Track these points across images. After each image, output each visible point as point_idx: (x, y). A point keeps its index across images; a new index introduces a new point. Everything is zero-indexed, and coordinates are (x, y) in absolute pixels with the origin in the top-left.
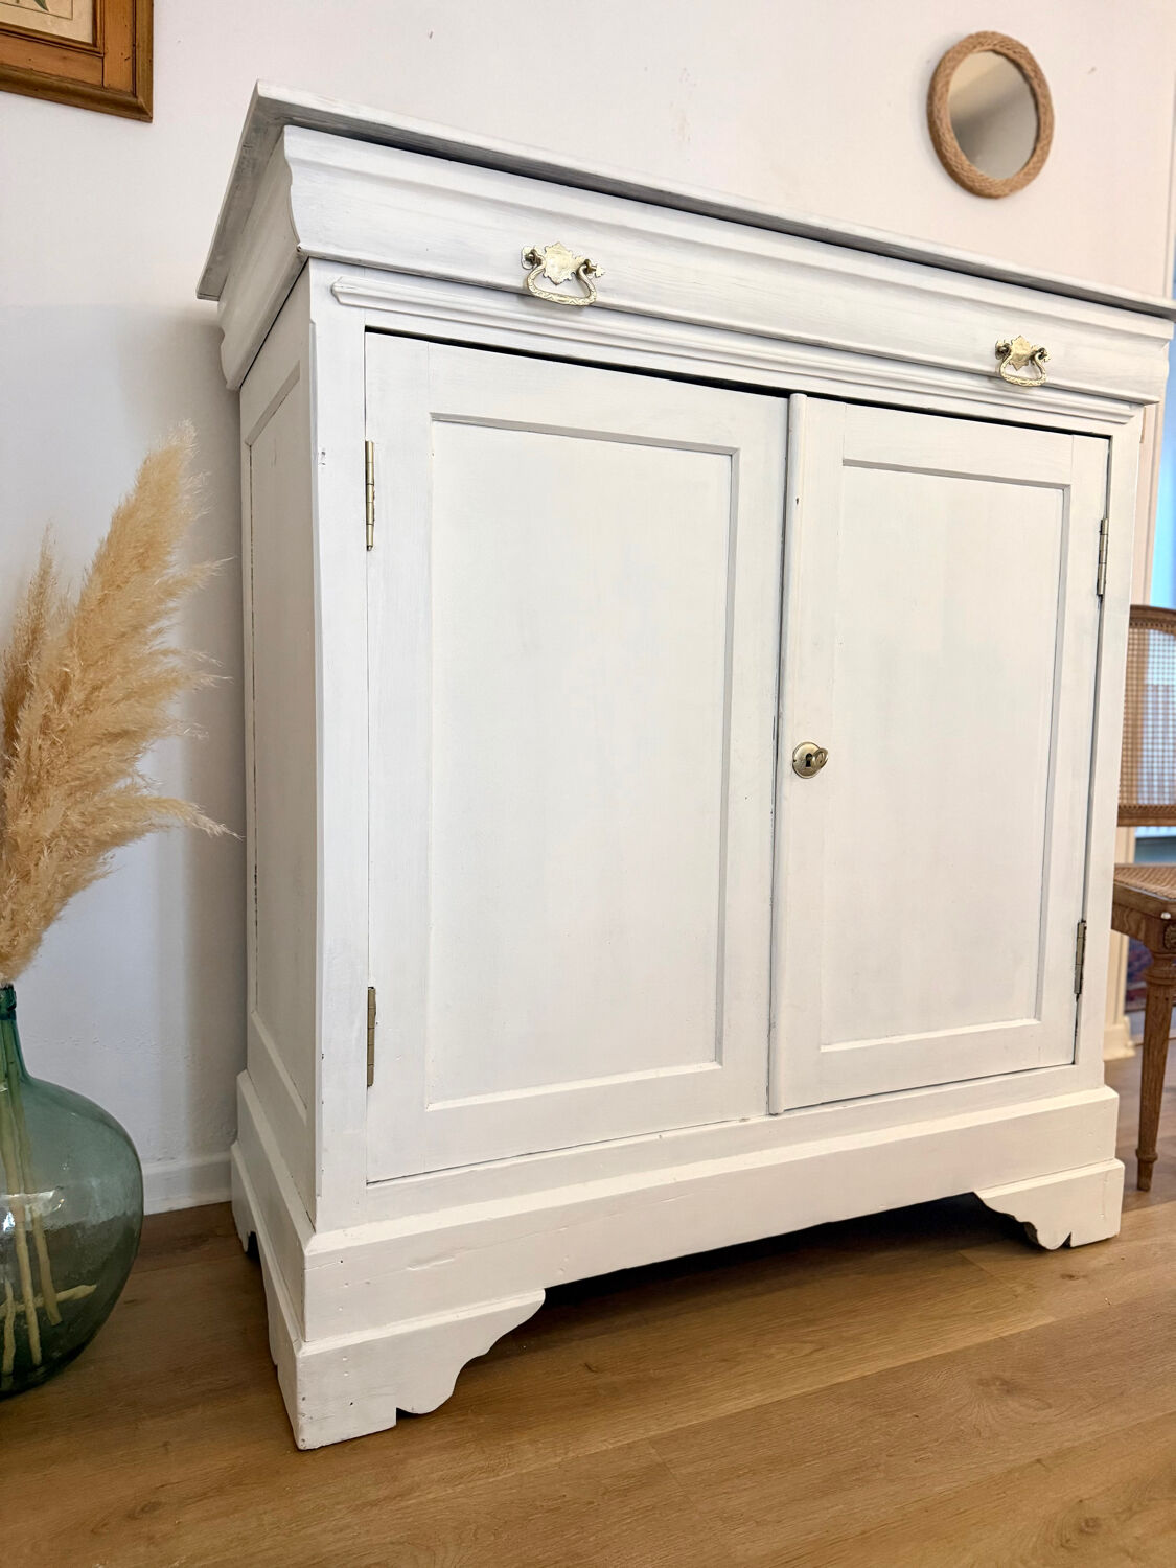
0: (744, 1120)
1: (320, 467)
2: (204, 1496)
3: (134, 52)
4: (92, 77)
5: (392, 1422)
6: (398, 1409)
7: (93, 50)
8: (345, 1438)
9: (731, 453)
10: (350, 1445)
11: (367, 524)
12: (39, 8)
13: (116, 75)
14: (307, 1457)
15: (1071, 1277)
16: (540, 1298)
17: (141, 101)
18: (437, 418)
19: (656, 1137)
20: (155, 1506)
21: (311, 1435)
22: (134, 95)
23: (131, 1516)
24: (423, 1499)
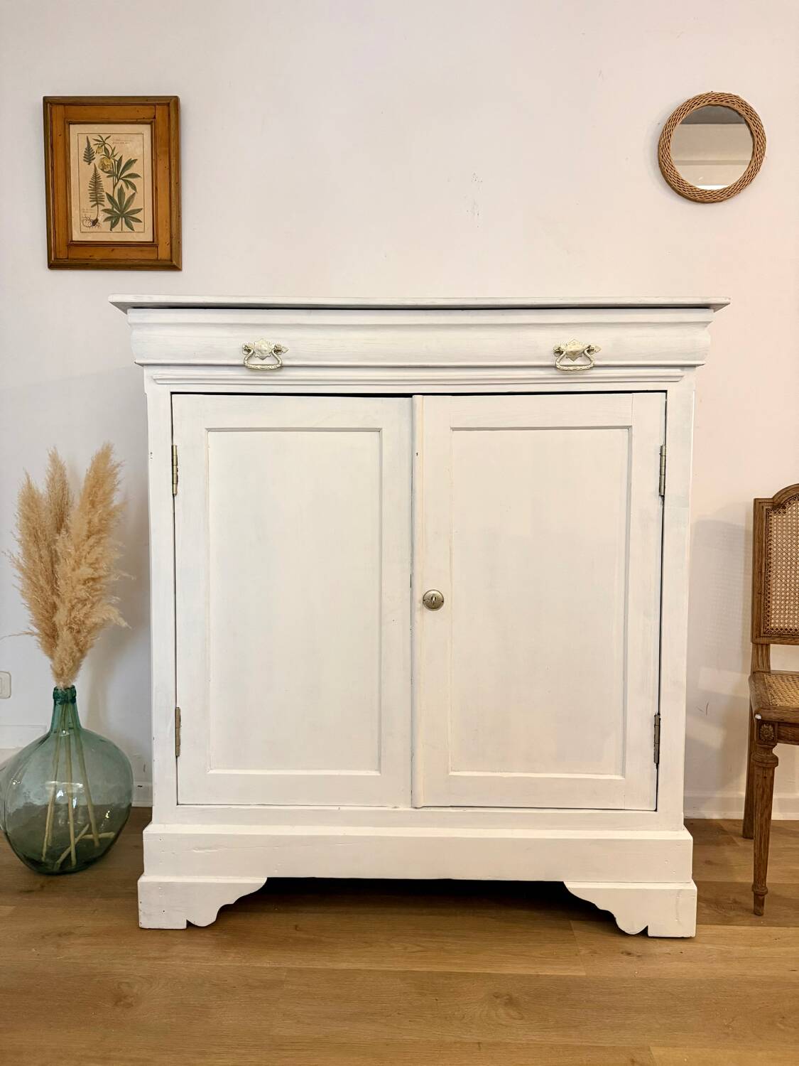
0: (395, 807)
1: (150, 460)
2: (90, 935)
3: (171, 241)
4: (153, 257)
5: (184, 926)
6: (188, 921)
7: (153, 245)
8: (161, 927)
9: (379, 430)
10: (163, 931)
11: (173, 483)
12: (130, 230)
13: (163, 253)
14: (143, 931)
15: (629, 954)
16: (264, 881)
17: (174, 262)
18: (209, 430)
19: (337, 808)
20: (71, 933)
21: (145, 922)
22: (171, 261)
23: (60, 935)
24: (168, 963)
